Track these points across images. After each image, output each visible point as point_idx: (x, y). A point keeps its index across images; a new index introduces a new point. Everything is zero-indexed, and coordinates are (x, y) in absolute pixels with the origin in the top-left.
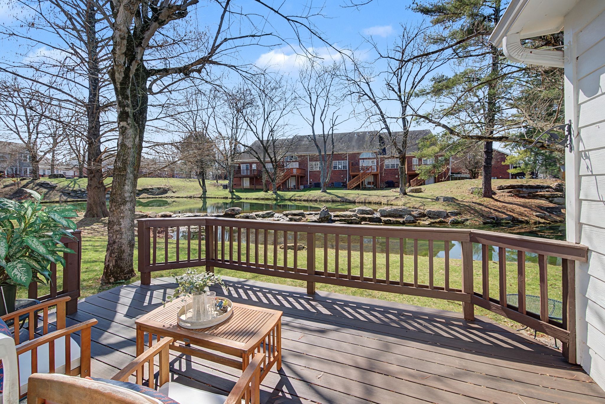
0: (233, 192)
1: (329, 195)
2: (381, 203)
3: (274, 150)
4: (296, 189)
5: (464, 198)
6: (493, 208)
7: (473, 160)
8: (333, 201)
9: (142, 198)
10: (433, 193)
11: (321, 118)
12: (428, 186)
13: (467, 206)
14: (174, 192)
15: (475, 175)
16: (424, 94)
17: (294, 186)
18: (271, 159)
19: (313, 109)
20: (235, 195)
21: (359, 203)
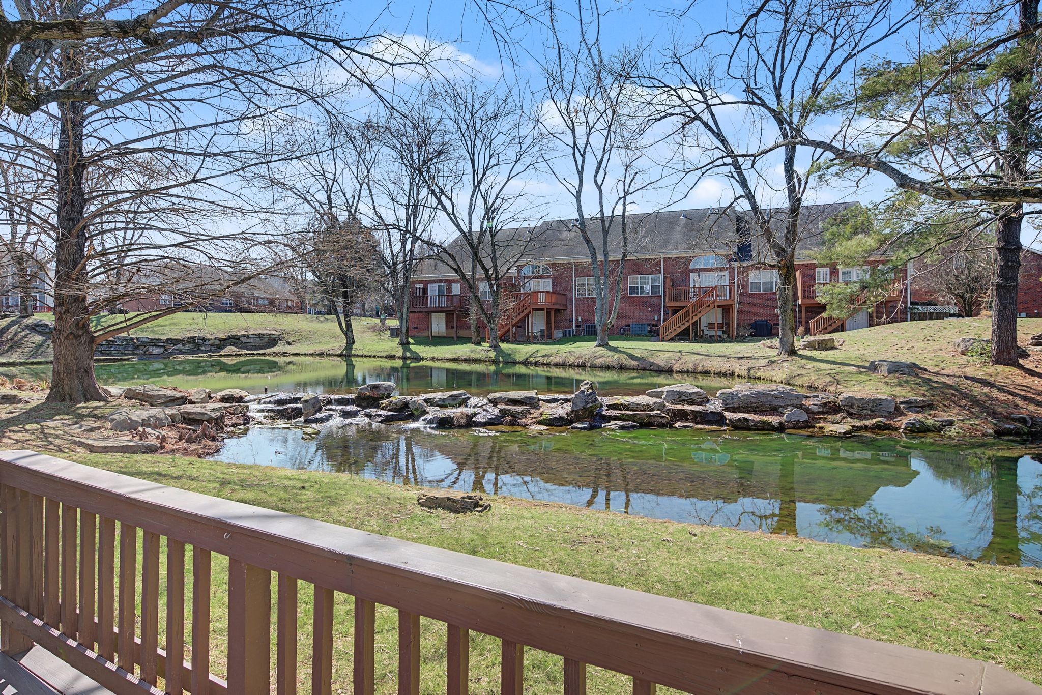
0: (408, 343)
1: (613, 353)
2: (732, 374)
3: (494, 252)
4: (546, 338)
5: (942, 365)
6: (1023, 393)
7: (966, 271)
8: (621, 368)
9: (225, 356)
10: (862, 352)
11: (595, 176)
12: (851, 333)
13: (950, 387)
14: (289, 344)
15: (970, 306)
16: (838, 106)
17: (542, 331)
18: (486, 271)
19: (579, 159)
20: (410, 350)
21: (681, 372)
